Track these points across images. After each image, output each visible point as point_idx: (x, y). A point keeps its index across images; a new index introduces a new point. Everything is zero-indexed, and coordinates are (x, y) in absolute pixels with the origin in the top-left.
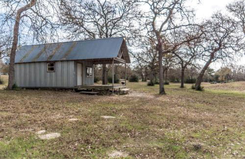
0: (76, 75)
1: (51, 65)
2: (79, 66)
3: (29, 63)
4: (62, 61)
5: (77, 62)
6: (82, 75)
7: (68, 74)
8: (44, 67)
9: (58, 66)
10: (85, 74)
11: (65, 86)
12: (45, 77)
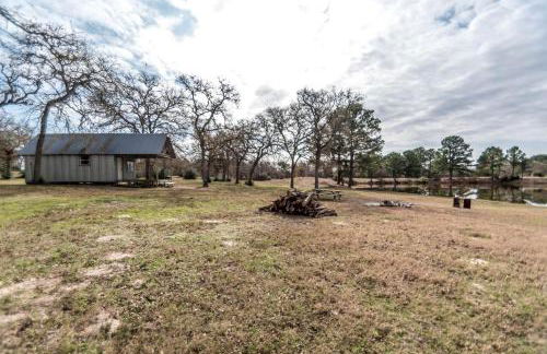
0: (116, 169)
1: (85, 159)
2: (119, 160)
3: (54, 155)
4: (99, 155)
5: (117, 156)
6: (122, 169)
7: (106, 168)
8: (75, 161)
9: (94, 160)
10: (125, 167)
11: (103, 179)
12: (77, 171)
